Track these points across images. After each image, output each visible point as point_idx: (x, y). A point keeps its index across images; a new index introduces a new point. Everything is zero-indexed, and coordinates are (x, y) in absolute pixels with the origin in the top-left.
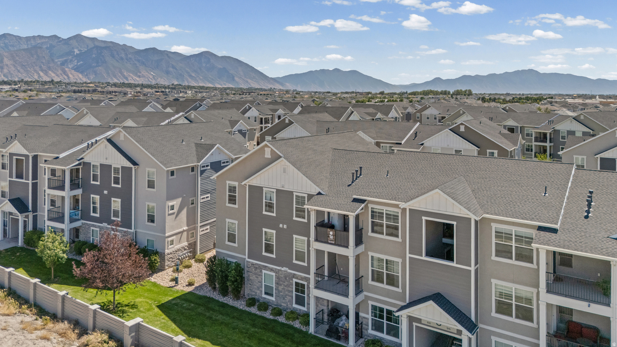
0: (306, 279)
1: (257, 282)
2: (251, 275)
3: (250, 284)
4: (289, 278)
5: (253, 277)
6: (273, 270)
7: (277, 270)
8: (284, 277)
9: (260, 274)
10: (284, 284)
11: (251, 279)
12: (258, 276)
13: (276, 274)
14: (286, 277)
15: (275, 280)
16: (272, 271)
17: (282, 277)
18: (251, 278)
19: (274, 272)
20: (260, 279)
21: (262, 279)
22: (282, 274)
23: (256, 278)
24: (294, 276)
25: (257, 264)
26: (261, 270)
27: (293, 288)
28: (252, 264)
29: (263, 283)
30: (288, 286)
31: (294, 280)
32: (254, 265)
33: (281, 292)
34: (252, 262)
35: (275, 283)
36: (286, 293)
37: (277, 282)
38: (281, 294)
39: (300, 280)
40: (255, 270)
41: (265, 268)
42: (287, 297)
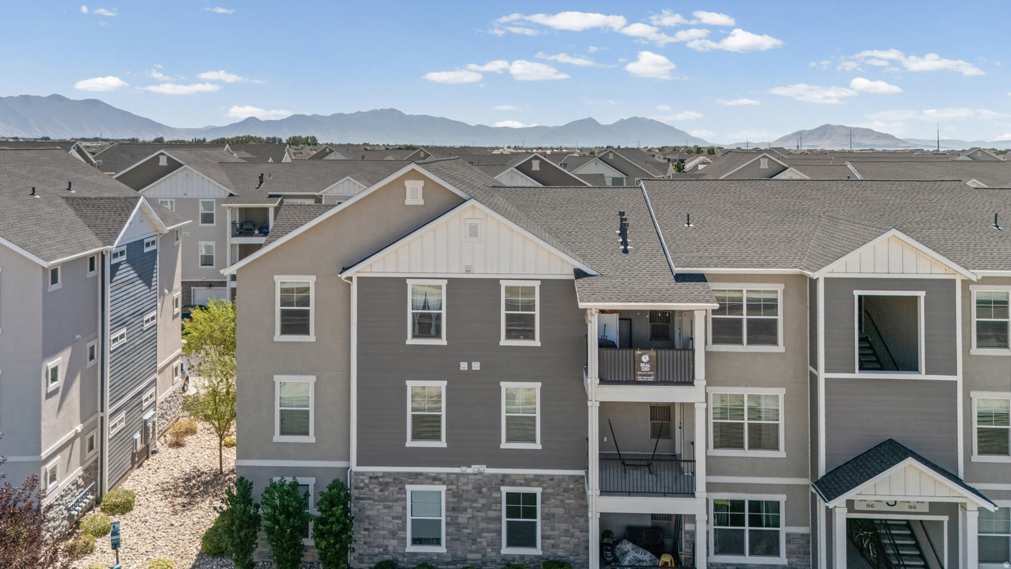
0: (538, 480)
1: (390, 519)
2: (370, 505)
3: (365, 529)
4: (490, 489)
5: (374, 510)
6: (440, 480)
7: (452, 477)
8: (474, 488)
9: (399, 496)
10: (475, 505)
11: (368, 517)
12: (390, 504)
13: (450, 487)
14: (481, 488)
15: (447, 502)
16: (436, 482)
17: (467, 491)
18: (369, 513)
19: (444, 483)
20: (397, 508)
21: (405, 508)
22: (467, 484)
23: (386, 511)
24: (504, 480)
25: (390, 474)
26: (400, 486)
27: (500, 510)
28: (371, 478)
29: (409, 518)
30: (486, 507)
31: (505, 490)
32: (377, 478)
33: (466, 528)
34: (373, 473)
35: (447, 510)
36: (482, 525)
37: (452, 505)
38: (466, 531)
39: (521, 485)
40: (381, 490)
41: (416, 478)
42: (485, 534)
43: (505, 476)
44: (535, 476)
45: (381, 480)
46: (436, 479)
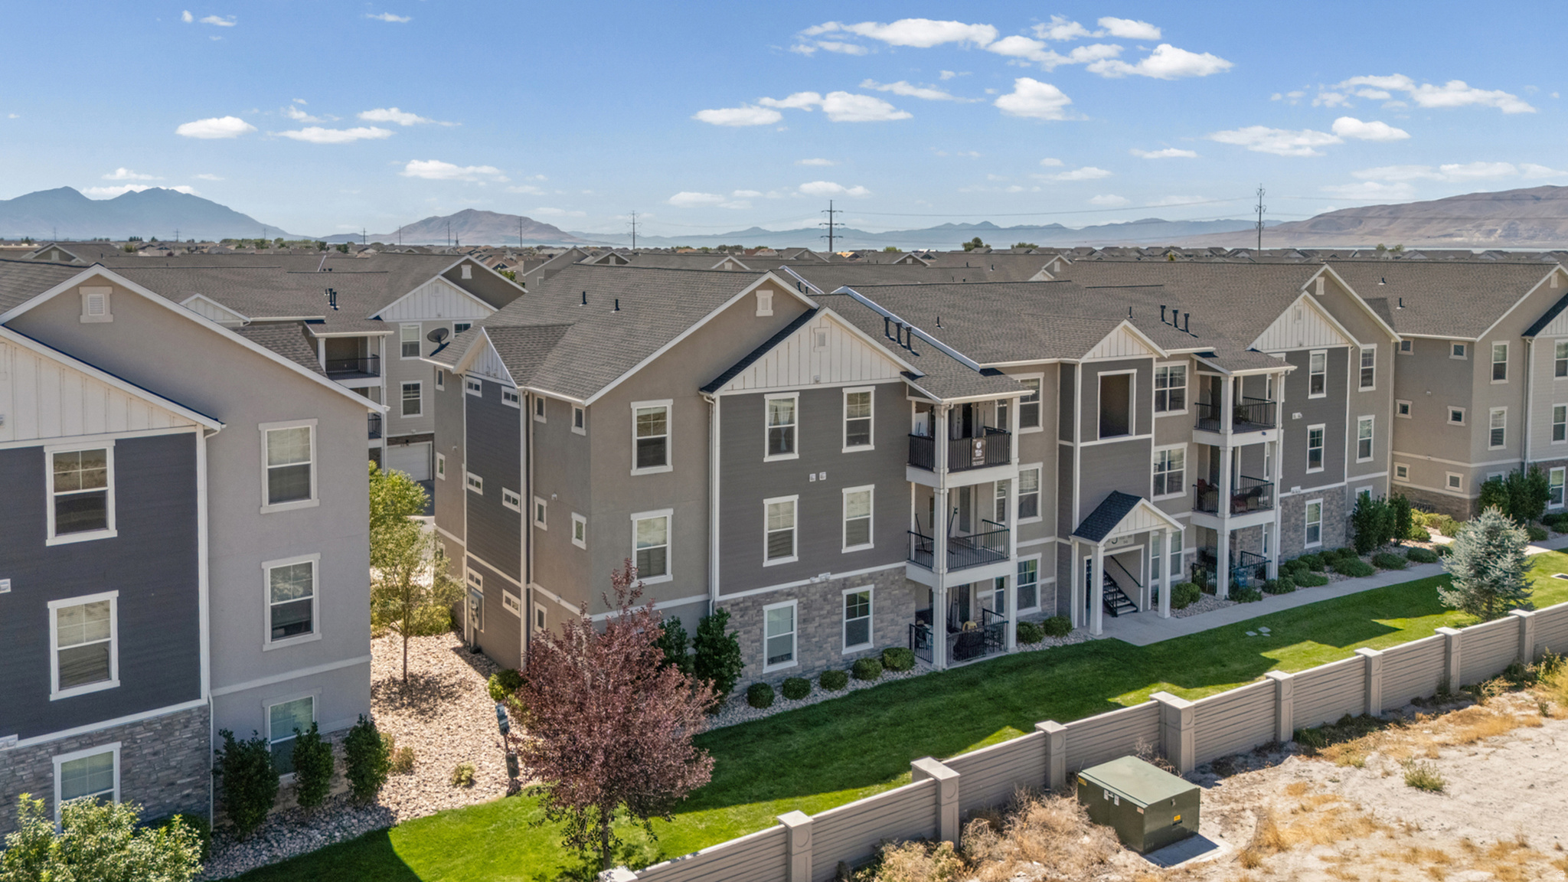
0: (871, 578)
1: (750, 642)
4: (832, 595)
6: (792, 594)
7: (800, 590)
8: (821, 596)
9: (758, 618)
10: (822, 613)
12: (749, 628)
13: (801, 600)
14: (825, 595)
15: (799, 615)
16: (788, 597)
17: (816, 600)
19: (796, 597)
20: (756, 630)
21: (762, 630)
22: (815, 594)
24: (845, 583)
25: (749, 597)
26: (758, 608)
27: (842, 613)
28: (732, 605)
29: (766, 638)
30: (830, 613)
31: (846, 592)
32: (738, 604)
33: (814, 637)
34: (734, 599)
35: (798, 623)
36: (828, 631)
37: (803, 617)
38: (814, 640)
39: (859, 585)
40: (741, 617)
41: (772, 597)
42: (830, 639)
43: (846, 579)
44: (869, 574)
45: (742, 605)
46: (789, 594)
